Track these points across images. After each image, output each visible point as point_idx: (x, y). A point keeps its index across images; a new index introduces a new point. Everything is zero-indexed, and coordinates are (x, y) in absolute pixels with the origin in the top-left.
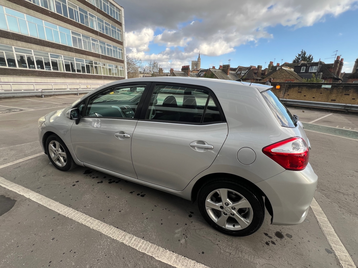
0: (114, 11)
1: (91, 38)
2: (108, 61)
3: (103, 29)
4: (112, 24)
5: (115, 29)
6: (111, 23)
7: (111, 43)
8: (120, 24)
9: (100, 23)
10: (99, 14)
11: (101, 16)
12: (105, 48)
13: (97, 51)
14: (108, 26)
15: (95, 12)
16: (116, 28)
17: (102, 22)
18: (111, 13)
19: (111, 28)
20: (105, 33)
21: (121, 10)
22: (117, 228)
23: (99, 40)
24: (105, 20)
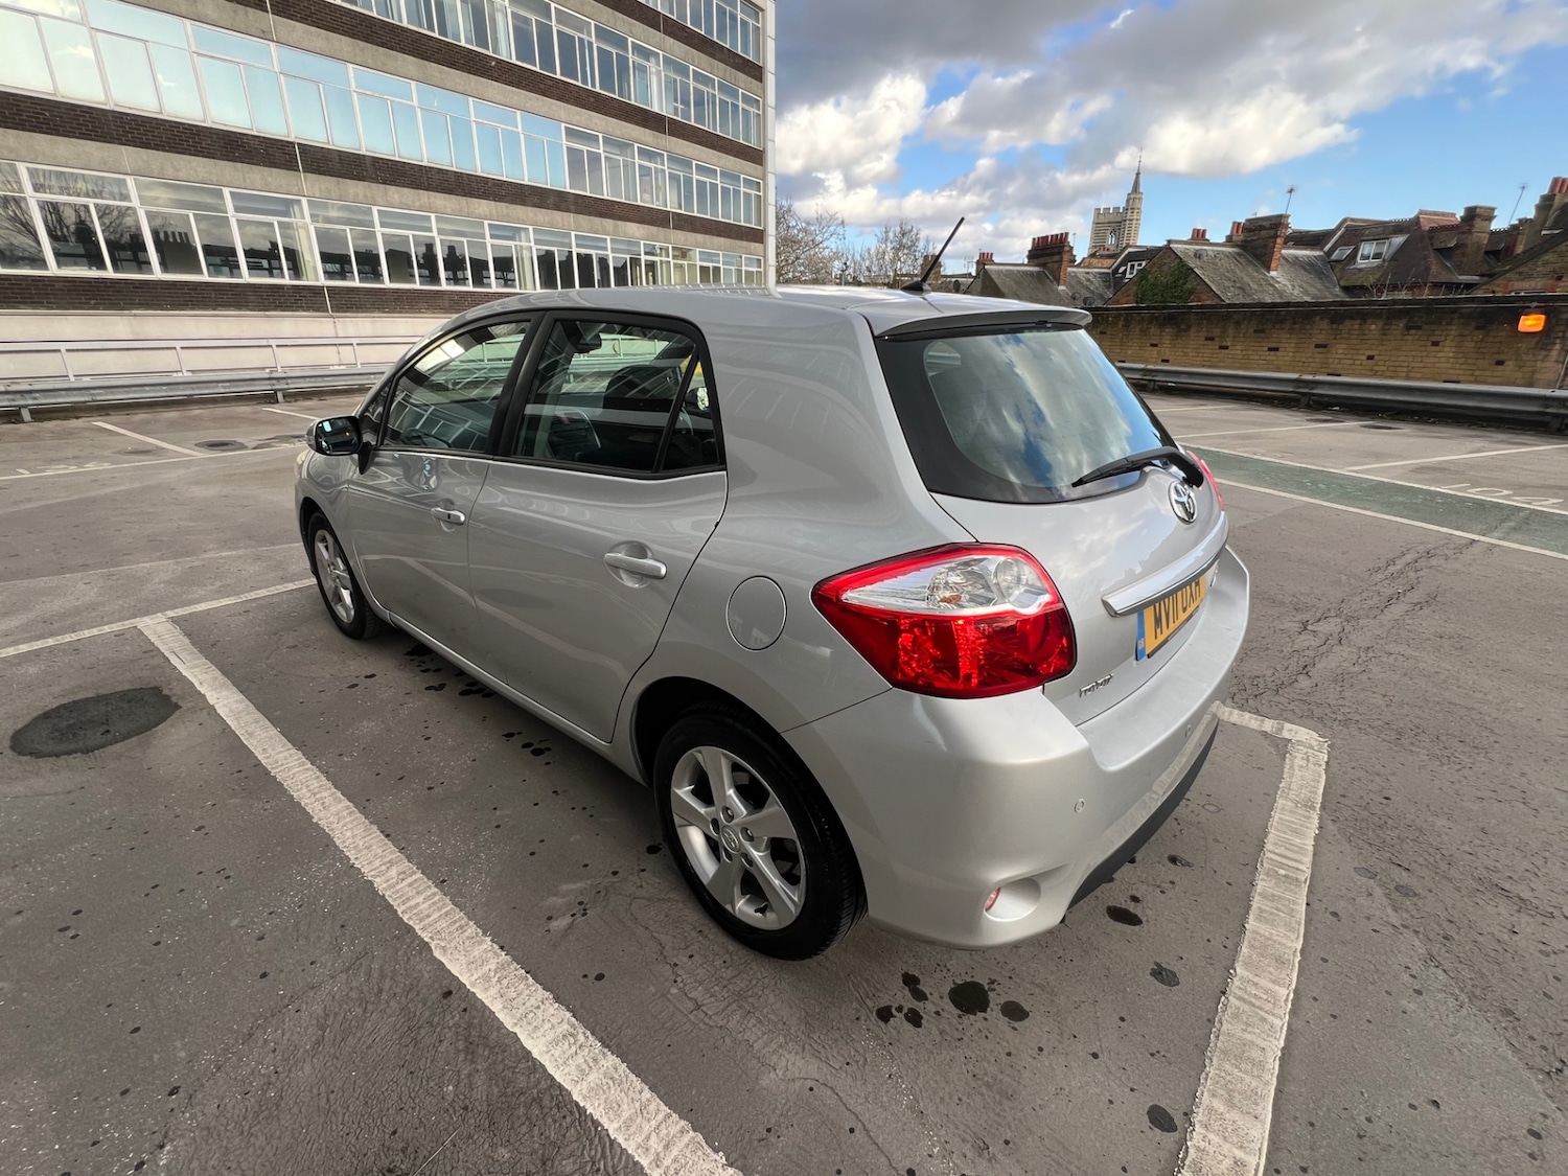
0: (733, 18)
1: (636, 145)
2: (700, 237)
3: (686, 103)
4: (721, 75)
5: (734, 94)
6: (717, 71)
7: (715, 160)
8: (755, 72)
9: (675, 80)
10: (672, 40)
11: (678, 49)
12: (688, 181)
13: (658, 199)
14: (705, 89)
15: (658, 36)
16: (741, 90)
17: (683, 71)
18: (721, 31)
19: (717, 93)
20: (693, 120)
21: (762, 10)
23: (665, 153)
24: (697, 62)
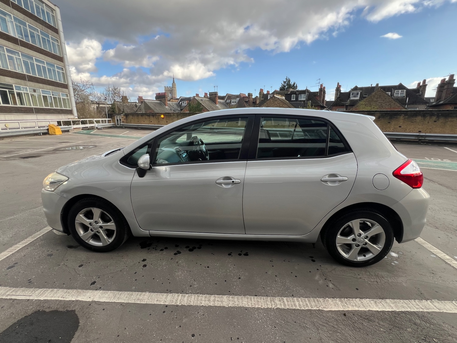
0: (43, 11)
1: (5, 47)
2: (41, 85)
3: (27, 36)
4: (41, 28)
5: (48, 37)
6: (39, 28)
7: (44, 58)
8: (56, 31)
9: (20, 27)
10: (16, 11)
11: (21, 16)
12: (32, 65)
13: (19, 69)
14: (35, 32)
15: (10, 9)
16: (50, 35)
17: (24, 24)
18: (38, 12)
19: (40, 34)
20: (31, 42)
21: (55, 10)
22: (256, 296)
23: (20, 53)
24: (29, 22)
